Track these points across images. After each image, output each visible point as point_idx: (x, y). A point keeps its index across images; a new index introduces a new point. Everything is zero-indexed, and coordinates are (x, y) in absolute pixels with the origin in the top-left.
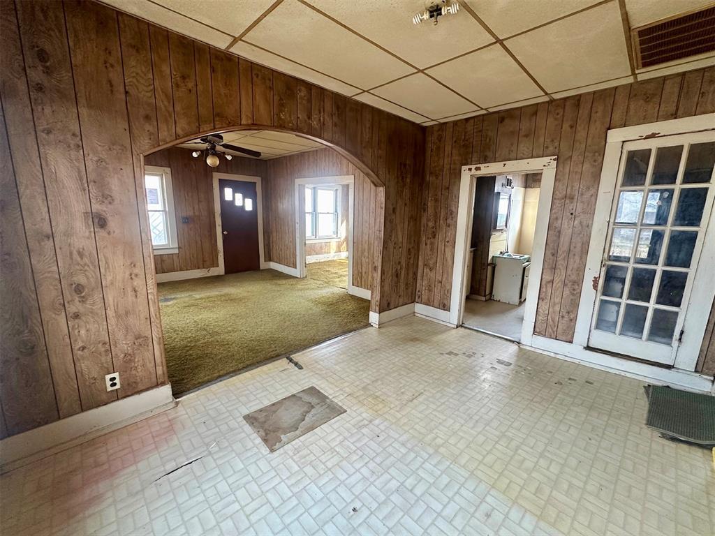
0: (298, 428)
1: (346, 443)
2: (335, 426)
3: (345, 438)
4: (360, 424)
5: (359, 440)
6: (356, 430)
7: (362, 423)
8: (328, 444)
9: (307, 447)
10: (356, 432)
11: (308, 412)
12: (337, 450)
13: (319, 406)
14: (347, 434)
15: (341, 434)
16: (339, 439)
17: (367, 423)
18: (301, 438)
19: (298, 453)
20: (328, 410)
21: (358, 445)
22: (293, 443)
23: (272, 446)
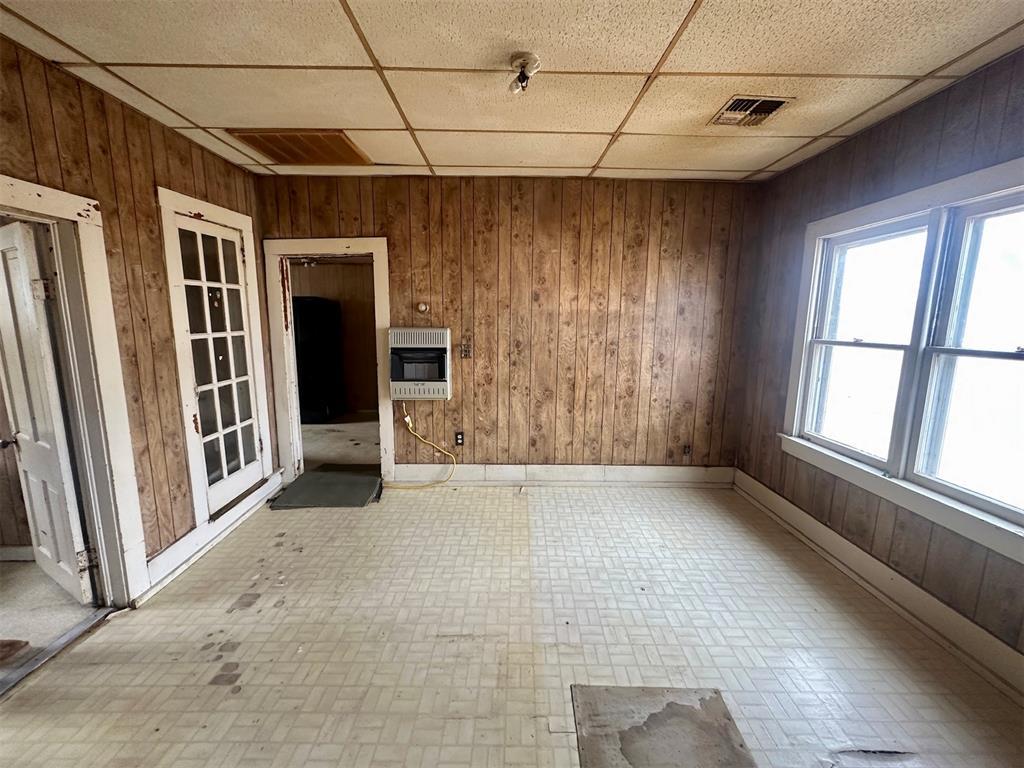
0: (668, 705)
1: (609, 639)
2: (607, 671)
3: (607, 645)
4: (572, 651)
5: (593, 633)
6: (585, 646)
7: (568, 650)
8: (634, 653)
9: (663, 666)
10: (587, 644)
11: (637, 729)
12: (627, 639)
13: (609, 730)
14: (601, 649)
15: (609, 654)
16: (618, 649)
17: (562, 649)
18: (668, 685)
19: (678, 667)
20: (601, 708)
21: (598, 629)
22: (681, 686)
23: (716, 699)
